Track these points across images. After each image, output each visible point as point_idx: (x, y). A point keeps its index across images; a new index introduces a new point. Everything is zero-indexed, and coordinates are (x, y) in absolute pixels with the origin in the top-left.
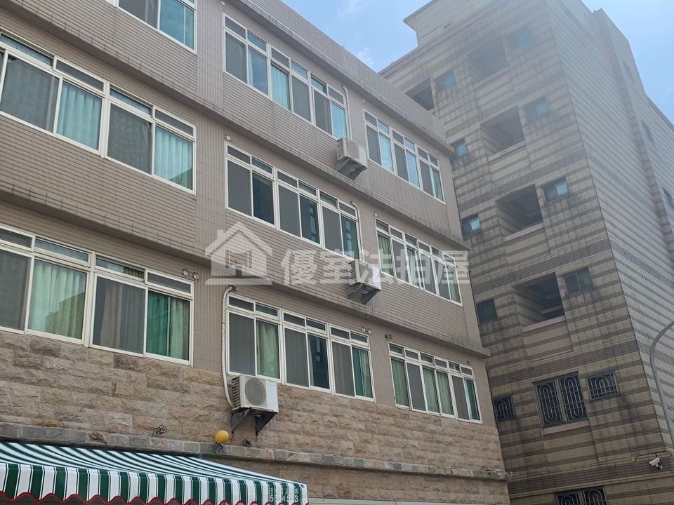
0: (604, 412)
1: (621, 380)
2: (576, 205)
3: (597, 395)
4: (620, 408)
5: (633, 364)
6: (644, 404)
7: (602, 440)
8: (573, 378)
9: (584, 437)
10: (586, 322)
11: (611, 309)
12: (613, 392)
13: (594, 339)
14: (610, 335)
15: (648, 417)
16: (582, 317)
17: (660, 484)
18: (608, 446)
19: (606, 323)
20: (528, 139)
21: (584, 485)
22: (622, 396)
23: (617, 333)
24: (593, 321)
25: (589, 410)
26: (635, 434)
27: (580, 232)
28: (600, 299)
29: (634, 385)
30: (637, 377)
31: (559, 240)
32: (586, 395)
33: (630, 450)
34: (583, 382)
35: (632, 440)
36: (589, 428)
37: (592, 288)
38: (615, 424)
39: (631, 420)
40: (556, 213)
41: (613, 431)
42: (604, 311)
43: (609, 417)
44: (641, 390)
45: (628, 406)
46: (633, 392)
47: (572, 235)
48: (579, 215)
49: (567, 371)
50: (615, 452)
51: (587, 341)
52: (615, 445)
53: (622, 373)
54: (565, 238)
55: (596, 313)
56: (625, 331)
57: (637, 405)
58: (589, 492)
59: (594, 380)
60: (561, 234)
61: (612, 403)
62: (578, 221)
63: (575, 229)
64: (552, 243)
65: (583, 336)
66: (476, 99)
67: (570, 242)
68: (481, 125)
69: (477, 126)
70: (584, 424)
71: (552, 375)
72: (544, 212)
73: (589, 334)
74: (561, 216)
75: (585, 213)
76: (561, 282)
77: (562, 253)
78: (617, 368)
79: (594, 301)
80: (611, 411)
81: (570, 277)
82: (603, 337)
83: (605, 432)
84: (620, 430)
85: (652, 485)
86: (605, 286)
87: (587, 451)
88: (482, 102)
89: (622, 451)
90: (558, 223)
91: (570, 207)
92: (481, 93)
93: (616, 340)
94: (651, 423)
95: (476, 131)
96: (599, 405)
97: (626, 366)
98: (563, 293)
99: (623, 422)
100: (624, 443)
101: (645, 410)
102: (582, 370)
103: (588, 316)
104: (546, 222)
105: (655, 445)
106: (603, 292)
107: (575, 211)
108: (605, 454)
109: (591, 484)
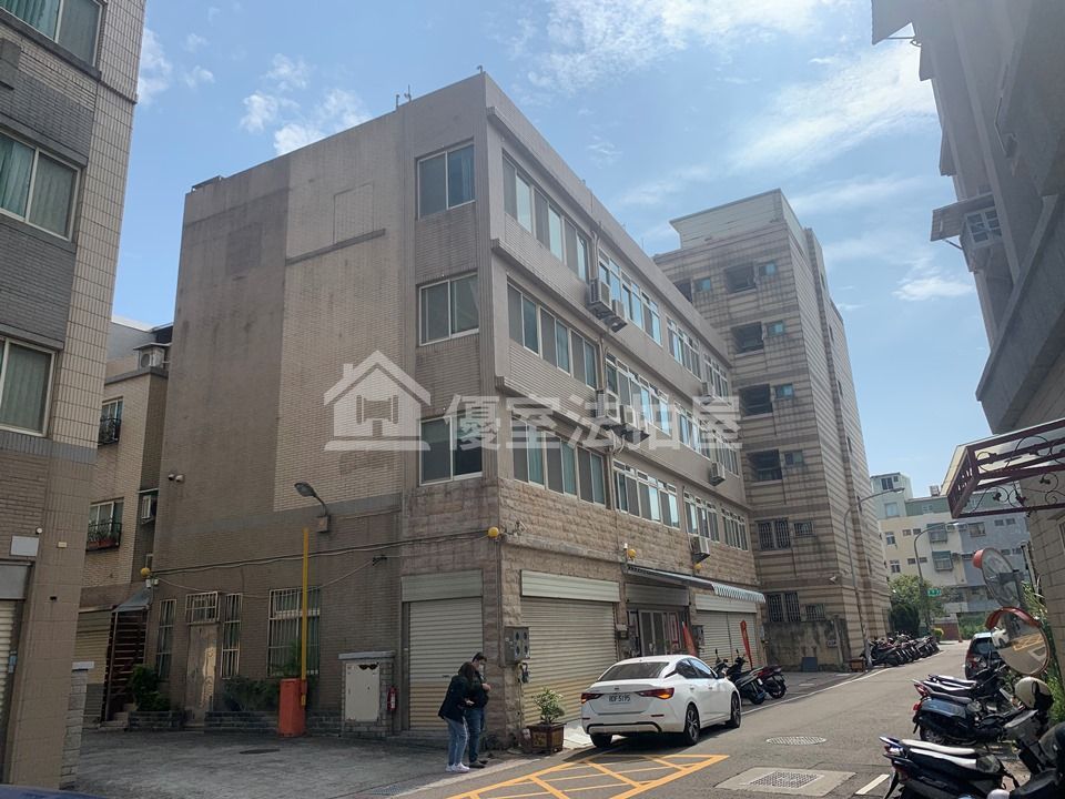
0: (803, 545)
1: (816, 527)
2: (797, 406)
3: (799, 534)
4: (814, 544)
5: (825, 518)
6: (830, 543)
7: (800, 563)
8: (784, 522)
9: (788, 560)
10: (797, 487)
11: (815, 480)
12: (810, 534)
13: (801, 498)
14: (812, 497)
15: (831, 551)
16: (794, 483)
17: (832, 592)
18: (803, 566)
19: (810, 489)
20: (767, 349)
21: (785, 589)
22: (816, 537)
23: (817, 497)
24: (802, 486)
25: (793, 543)
26: (821, 560)
27: (799, 425)
28: (808, 473)
29: (824, 531)
30: (826, 526)
31: (783, 427)
32: (792, 533)
33: (817, 570)
34: (791, 525)
35: (819, 564)
36: (792, 554)
37: (803, 464)
38: (809, 554)
39: (820, 552)
40: (783, 408)
41: (807, 557)
42: (810, 481)
43: (806, 549)
44: (828, 534)
45: (819, 544)
46: (823, 535)
47: (793, 426)
48: (800, 413)
49: (781, 517)
50: (807, 571)
51: (797, 499)
52: (808, 566)
53: (818, 522)
54: (788, 427)
55: (805, 481)
56: (823, 496)
57: (825, 543)
58: (787, 594)
59: (798, 525)
60: (786, 423)
61: (809, 540)
62: (798, 417)
63: (796, 422)
64: (778, 428)
65: (793, 495)
66: (729, 307)
67: (792, 430)
68: (732, 329)
69: (728, 328)
70: (788, 551)
71: (770, 518)
72: (774, 406)
73: (798, 494)
74: (786, 411)
75: (804, 412)
76: (782, 457)
77: (784, 437)
78: (816, 518)
79: (803, 474)
80: (808, 545)
81: (789, 455)
82: (807, 498)
83: (802, 558)
84: (812, 557)
85: (827, 592)
86: (812, 464)
87: (789, 568)
88: (732, 310)
89: (812, 570)
90: (784, 416)
91: (794, 406)
92: (732, 303)
93: (815, 501)
94: (832, 555)
95: (727, 332)
96: (799, 541)
97: (820, 518)
98: (782, 464)
99: (814, 553)
100: (814, 566)
101: (828, 547)
102: (791, 517)
103: (799, 482)
104: (775, 413)
105: (834, 569)
106: (811, 468)
107: (796, 409)
108: (801, 571)
109: (790, 589)
